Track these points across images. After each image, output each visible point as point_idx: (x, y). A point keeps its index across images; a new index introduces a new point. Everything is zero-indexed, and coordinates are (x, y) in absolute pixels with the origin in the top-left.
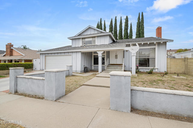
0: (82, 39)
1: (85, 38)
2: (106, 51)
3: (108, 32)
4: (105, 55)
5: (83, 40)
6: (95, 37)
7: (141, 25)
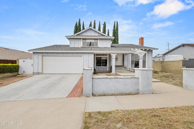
0: (83, 39)
1: (86, 39)
2: (109, 54)
3: (112, 36)
4: (107, 57)
5: (84, 41)
6: (97, 39)
7: (116, 32)
